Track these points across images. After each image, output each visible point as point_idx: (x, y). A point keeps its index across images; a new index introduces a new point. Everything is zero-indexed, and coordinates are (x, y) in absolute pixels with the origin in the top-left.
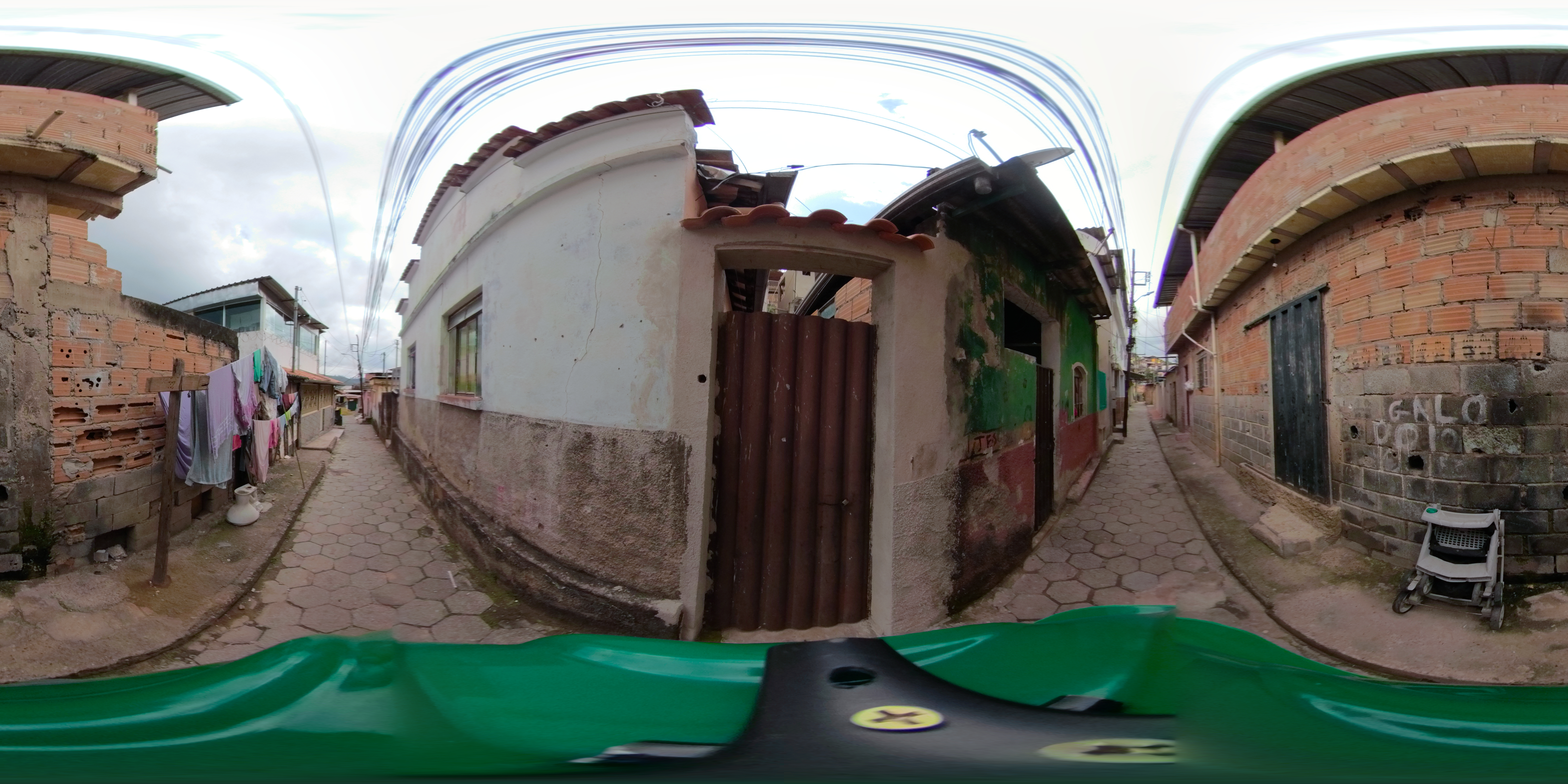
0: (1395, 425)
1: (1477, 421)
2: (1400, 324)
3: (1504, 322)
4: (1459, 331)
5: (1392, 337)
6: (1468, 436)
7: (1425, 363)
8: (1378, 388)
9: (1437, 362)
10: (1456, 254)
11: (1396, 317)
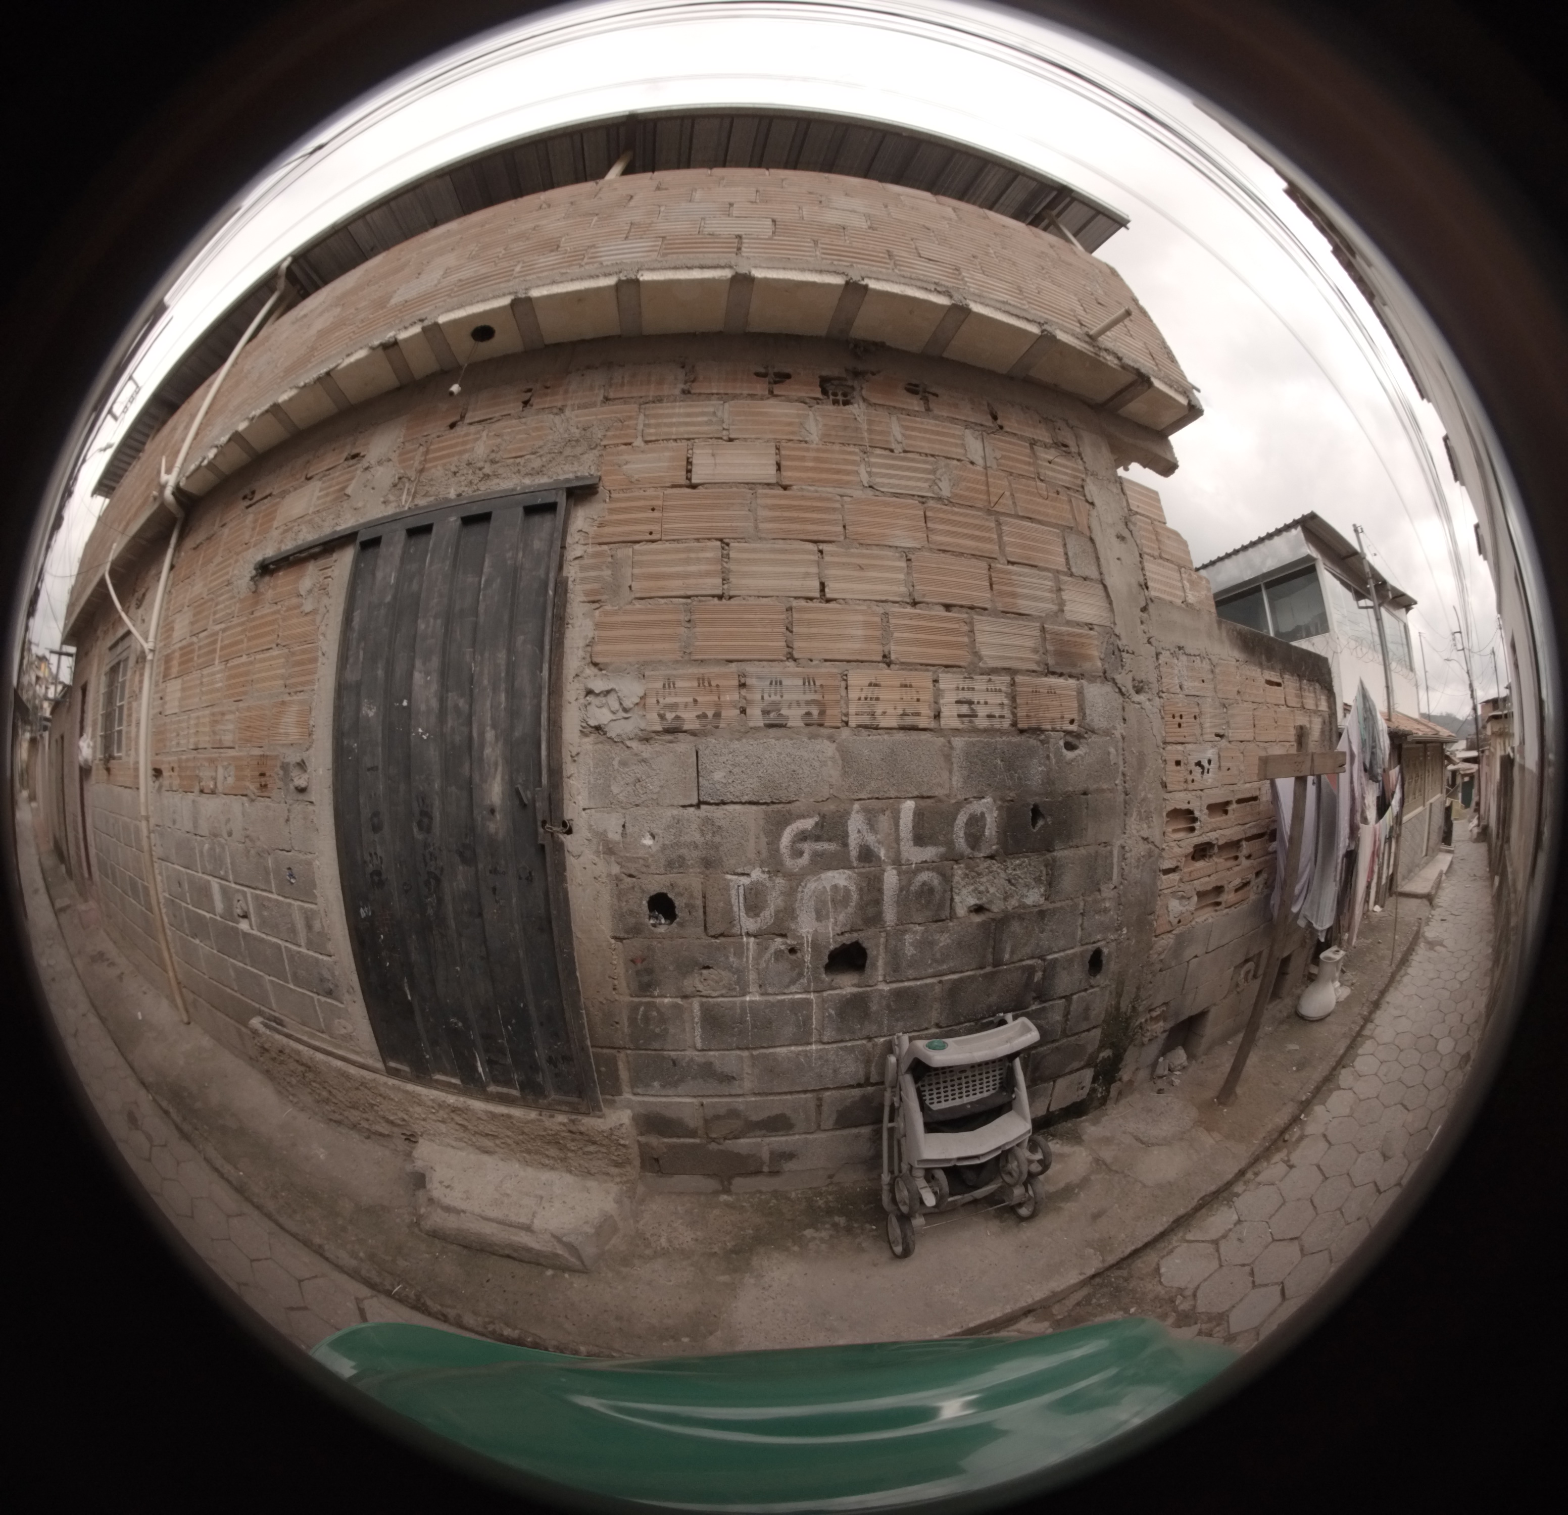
0: (796, 880)
1: (979, 850)
2: (814, 630)
3: (1021, 659)
4: (947, 666)
5: (791, 657)
6: (963, 883)
7: (877, 728)
8: (750, 787)
9: (903, 728)
10: (931, 503)
11: (802, 610)
